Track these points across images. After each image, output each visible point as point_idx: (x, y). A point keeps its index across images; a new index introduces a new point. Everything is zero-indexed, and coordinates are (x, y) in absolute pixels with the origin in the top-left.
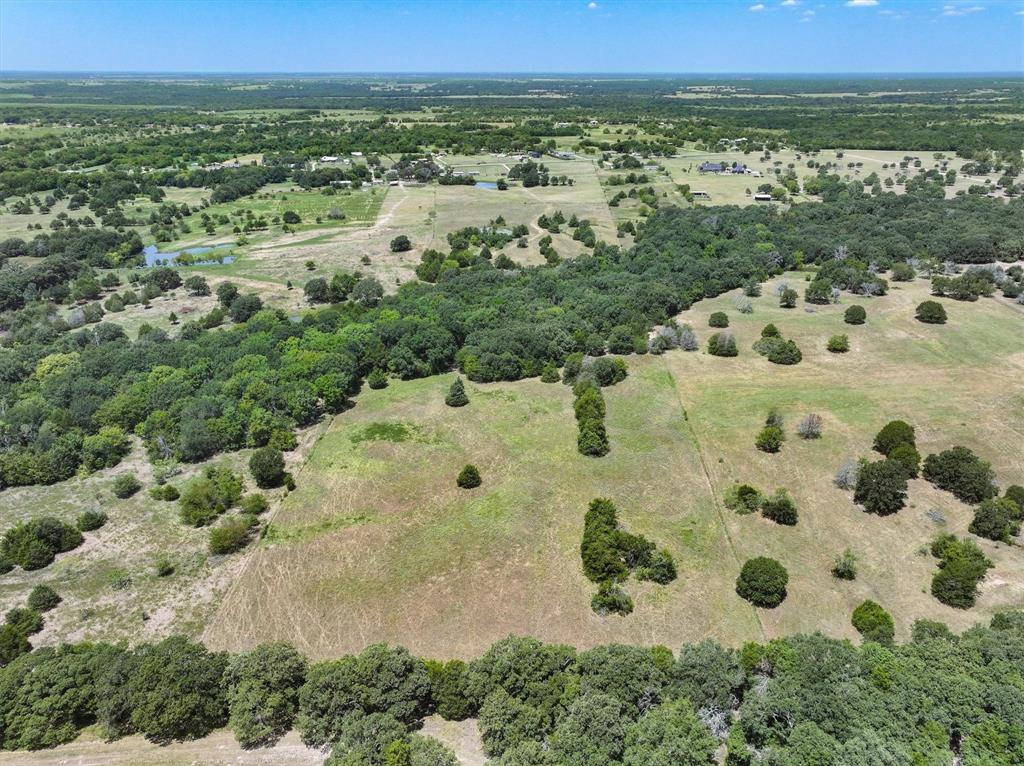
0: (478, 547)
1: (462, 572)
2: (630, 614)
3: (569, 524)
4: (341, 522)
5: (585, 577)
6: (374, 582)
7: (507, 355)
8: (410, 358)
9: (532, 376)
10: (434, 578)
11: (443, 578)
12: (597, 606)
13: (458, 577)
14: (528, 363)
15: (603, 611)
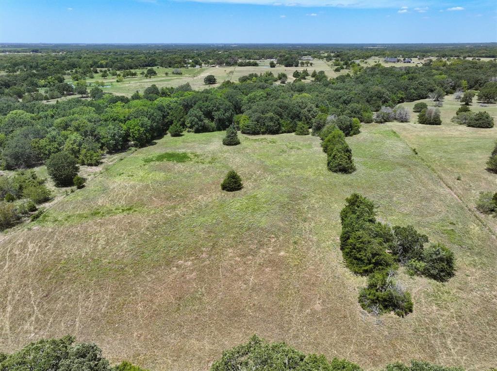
0: (232, 235)
1: (212, 257)
2: (410, 315)
3: (324, 220)
4: (109, 212)
5: (347, 270)
6: (116, 263)
7: (270, 114)
8: (200, 116)
9: (289, 132)
10: (180, 262)
11: (190, 263)
12: (368, 302)
13: (207, 262)
14: (285, 122)
15: (376, 309)
